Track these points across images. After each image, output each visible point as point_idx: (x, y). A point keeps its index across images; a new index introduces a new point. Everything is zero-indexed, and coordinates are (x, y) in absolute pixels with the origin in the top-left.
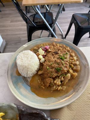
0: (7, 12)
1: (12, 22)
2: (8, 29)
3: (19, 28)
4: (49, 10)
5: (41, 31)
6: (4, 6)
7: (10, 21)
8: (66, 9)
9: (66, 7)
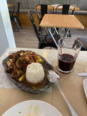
0: (24, 33)
1: (26, 40)
2: (22, 45)
3: (31, 45)
4: (58, 33)
5: (50, 47)
6: (22, 29)
7: (25, 40)
8: (72, 36)
9: (72, 34)
